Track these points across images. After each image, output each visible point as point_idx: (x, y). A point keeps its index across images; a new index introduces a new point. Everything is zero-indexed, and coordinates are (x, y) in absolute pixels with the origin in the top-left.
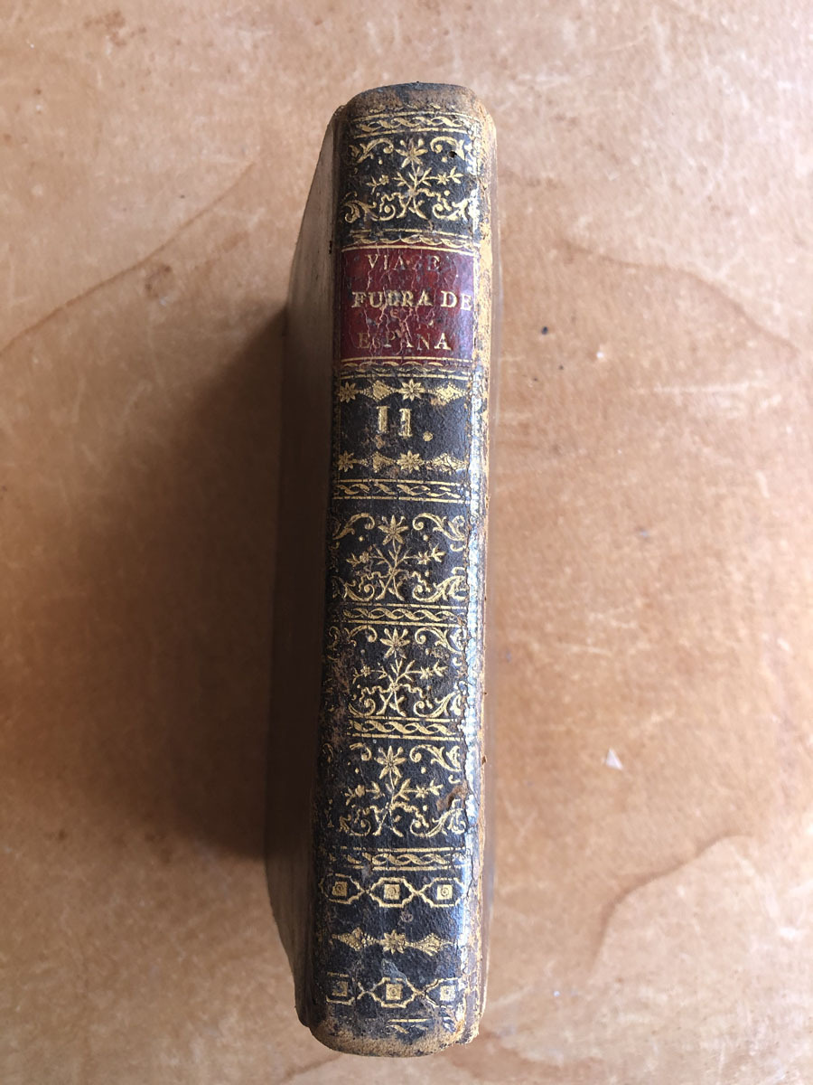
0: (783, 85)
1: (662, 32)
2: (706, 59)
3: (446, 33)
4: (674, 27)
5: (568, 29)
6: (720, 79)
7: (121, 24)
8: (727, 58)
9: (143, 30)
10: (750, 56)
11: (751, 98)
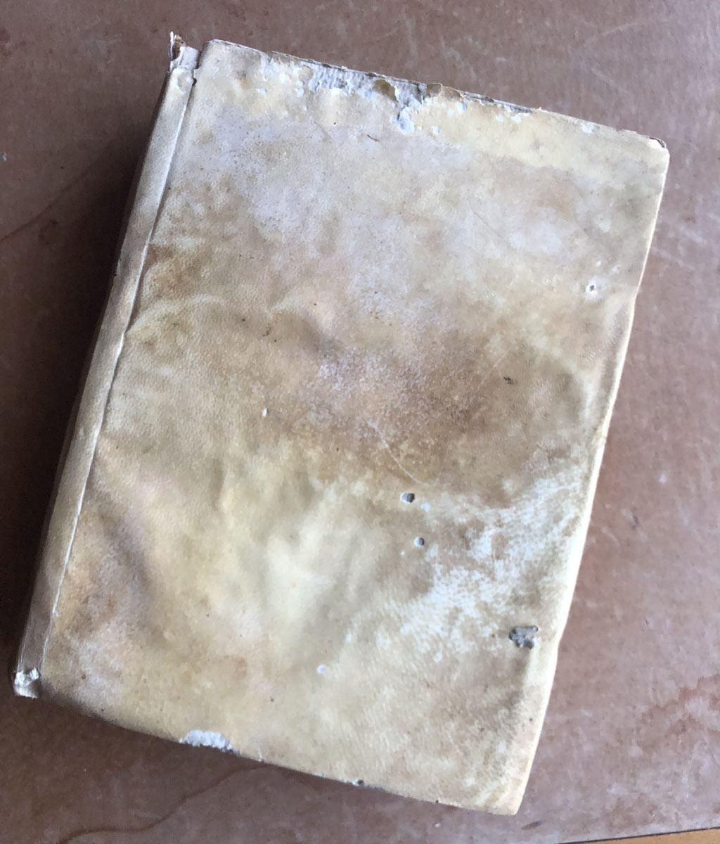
0: (501, 59)
1: (410, 24)
2: (443, 44)
3: (251, 34)
4: (419, 21)
5: (341, 26)
6: (454, 57)
7: (7, 39)
8: (458, 41)
9: (23, 43)
10: (475, 38)
11: (477, 71)
